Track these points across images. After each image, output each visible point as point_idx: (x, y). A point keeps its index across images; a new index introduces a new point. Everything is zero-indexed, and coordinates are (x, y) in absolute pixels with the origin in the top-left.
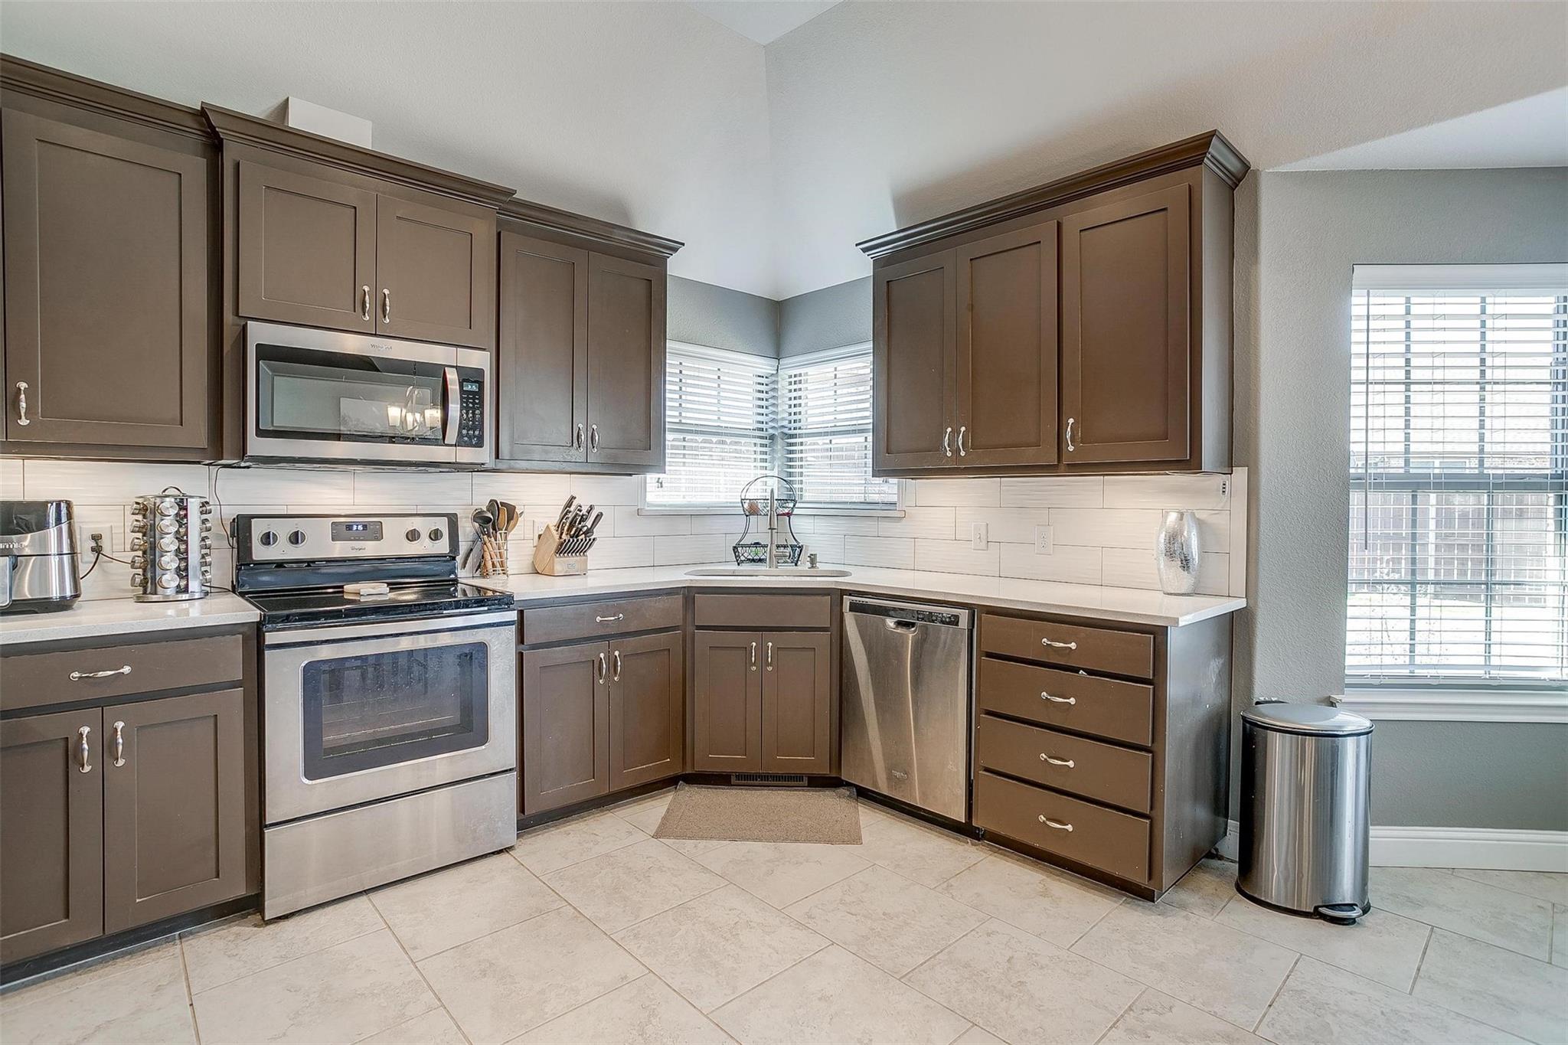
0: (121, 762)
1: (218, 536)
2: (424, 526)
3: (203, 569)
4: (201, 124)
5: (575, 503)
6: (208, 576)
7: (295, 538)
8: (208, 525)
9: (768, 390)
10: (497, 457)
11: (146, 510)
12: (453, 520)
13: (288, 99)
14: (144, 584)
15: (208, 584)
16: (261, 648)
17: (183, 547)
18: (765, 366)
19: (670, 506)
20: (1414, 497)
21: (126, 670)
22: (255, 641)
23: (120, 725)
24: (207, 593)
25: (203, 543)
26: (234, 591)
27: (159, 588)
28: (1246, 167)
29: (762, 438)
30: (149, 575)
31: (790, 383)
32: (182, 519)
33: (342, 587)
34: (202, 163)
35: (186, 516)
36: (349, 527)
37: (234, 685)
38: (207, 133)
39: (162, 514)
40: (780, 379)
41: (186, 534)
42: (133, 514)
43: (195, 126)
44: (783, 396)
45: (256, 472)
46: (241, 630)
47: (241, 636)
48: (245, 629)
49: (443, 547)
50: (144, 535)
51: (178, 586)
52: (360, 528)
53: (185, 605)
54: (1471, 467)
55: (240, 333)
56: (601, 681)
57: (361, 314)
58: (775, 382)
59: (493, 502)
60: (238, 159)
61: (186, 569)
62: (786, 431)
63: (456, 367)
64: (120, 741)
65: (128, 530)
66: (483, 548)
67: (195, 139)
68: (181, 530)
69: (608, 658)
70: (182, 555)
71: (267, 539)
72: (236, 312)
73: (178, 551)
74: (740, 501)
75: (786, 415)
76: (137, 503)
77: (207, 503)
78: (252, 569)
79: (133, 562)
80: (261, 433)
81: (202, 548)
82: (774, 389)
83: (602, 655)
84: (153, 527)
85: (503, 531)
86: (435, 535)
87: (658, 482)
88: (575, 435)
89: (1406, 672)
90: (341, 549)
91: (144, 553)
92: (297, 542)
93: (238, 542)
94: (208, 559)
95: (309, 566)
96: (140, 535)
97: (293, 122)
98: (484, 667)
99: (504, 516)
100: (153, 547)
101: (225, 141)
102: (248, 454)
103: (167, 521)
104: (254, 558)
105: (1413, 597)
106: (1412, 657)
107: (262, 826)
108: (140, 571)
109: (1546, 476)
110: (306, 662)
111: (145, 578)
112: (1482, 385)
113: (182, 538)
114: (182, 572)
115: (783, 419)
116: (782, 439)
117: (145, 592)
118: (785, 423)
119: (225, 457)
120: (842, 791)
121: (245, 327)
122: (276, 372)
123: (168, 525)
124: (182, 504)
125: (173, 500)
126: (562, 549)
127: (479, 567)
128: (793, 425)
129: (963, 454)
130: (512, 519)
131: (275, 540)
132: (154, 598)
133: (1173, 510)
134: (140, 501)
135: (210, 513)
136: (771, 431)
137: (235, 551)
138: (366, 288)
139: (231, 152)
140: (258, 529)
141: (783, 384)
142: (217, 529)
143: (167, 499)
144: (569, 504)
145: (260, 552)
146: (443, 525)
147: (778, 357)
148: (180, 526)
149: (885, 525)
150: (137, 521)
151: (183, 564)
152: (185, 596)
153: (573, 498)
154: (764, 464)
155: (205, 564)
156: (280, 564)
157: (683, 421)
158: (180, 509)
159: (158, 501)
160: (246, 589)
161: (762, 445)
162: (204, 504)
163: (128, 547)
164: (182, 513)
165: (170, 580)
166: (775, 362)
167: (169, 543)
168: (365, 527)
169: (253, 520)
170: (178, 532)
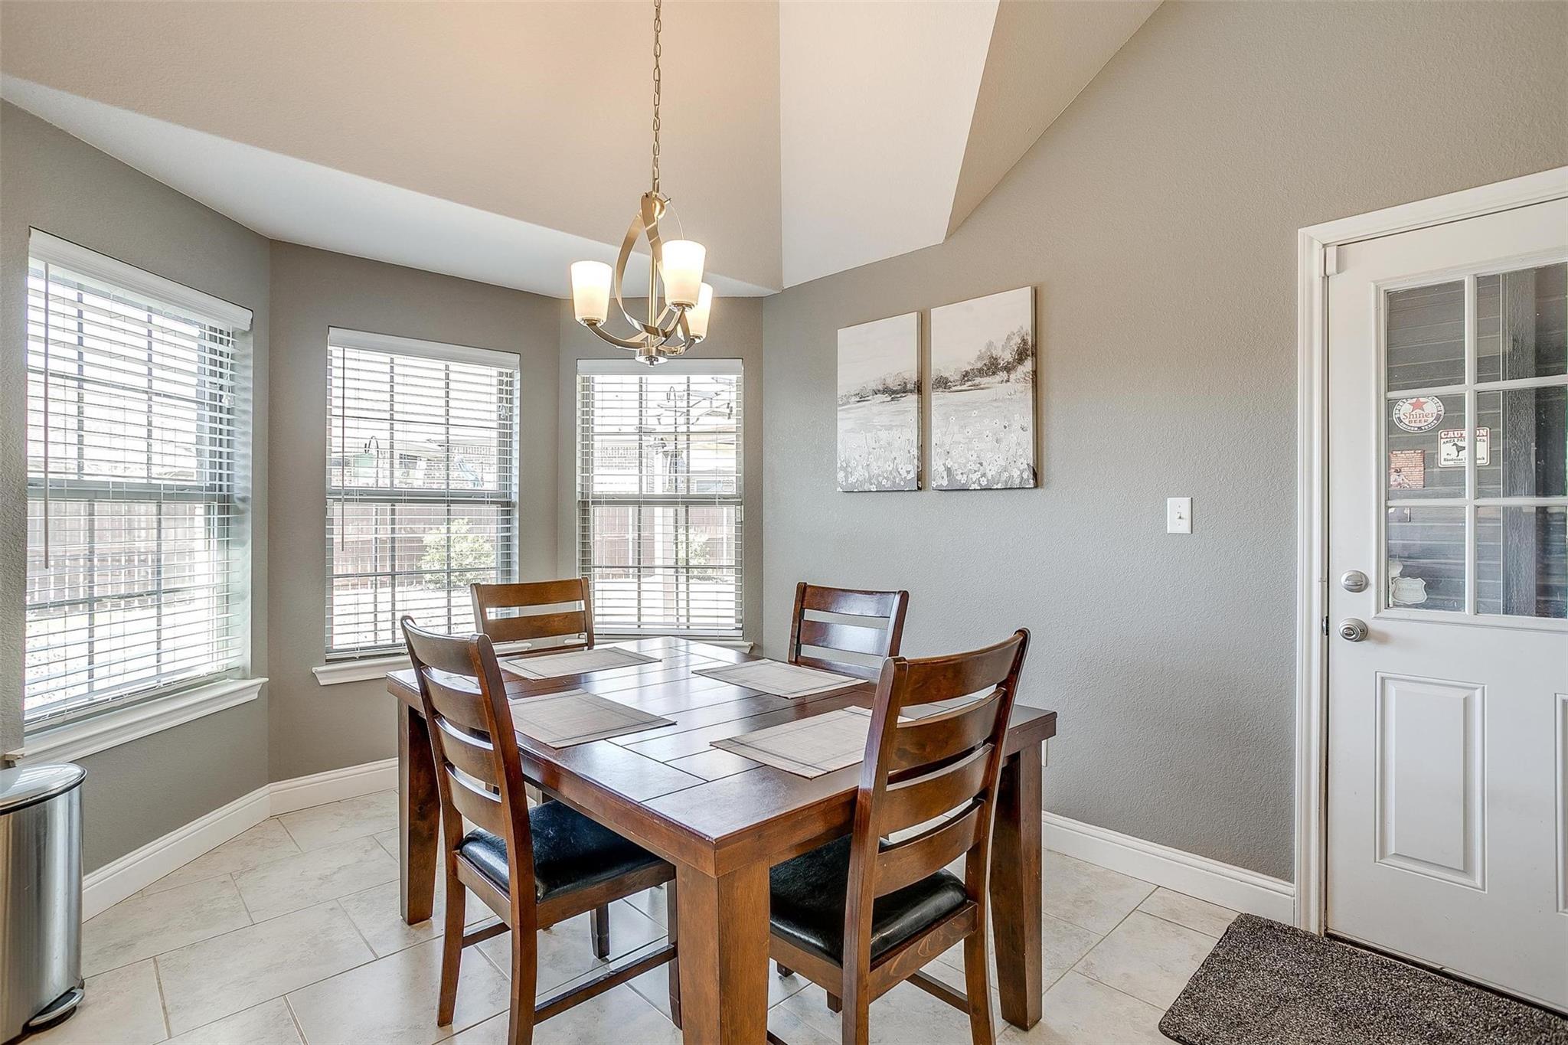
20: (91, 507)
89: (85, 701)
105: (91, 616)
106: (91, 684)
109: (200, 488)
112: (150, 395)
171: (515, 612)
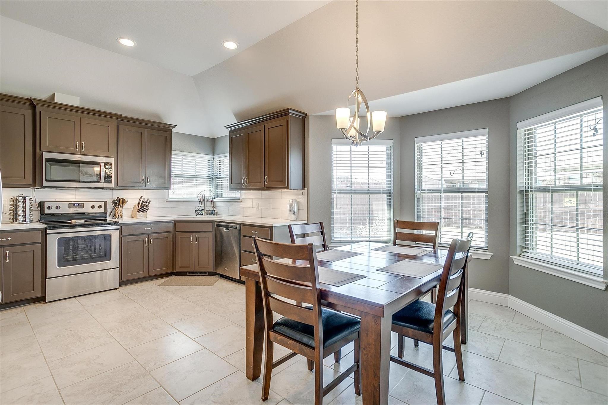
0: (8, 261)
1: (35, 207)
2: (97, 205)
3: (30, 216)
4: (31, 102)
5: (143, 198)
6: (32, 218)
7: (57, 208)
8: (32, 204)
9: (211, 164)
10: (118, 186)
11: (14, 201)
12: (106, 203)
13: (55, 93)
14: (13, 219)
15: (32, 220)
16: (46, 234)
17: (24, 210)
18: (210, 158)
19: (177, 199)
20: (352, 195)
21: (10, 239)
22: (44, 232)
23: (8, 252)
24: (31, 222)
25: (30, 209)
26: (39, 221)
27: (17, 220)
28: (306, 114)
29: (209, 179)
30: (14, 217)
31: (218, 162)
32: (24, 203)
33: (71, 221)
34: (30, 112)
35: (25, 202)
36: (74, 204)
37: (38, 243)
38: (31, 104)
39: (19, 201)
40: (214, 161)
41: (25, 206)
42: (10, 201)
43: (29, 102)
44: (216, 166)
45: (46, 190)
46: (40, 230)
47: (40, 231)
48: (42, 229)
49: (102, 210)
50: (13, 207)
51: (23, 220)
52: (77, 205)
53: (25, 225)
54: (366, 188)
55: (41, 155)
56: (146, 246)
57: (76, 149)
58: (213, 162)
59: (118, 198)
60: (40, 111)
61: (25, 215)
62: (217, 176)
63: (104, 162)
64: (8, 256)
65: (8, 205)
66: (115, 211)
67: (28, 106)
68: (24, 205)
69: (149, 238)
70: (24, 212)
71: (49, 208)
72: (40, 149)
73: (23, 211)
74: (197, 197)
75: (217, 172)
76: (11, 198)
77: (31, 198)
78: (44, 216)
79: (10, 214)
80: (47, 180)
81: (30, 210)
82: (213, 164)
83: (146, 238)
84: (16, 205)
85: (121, 206)
86: (100, 207)
87: (173, 192)
88: (142, 180)
90: (72, 211)
91: (13, 211)
92: (58, 209)
93: (40, 209)
94: (32, 213)
95: (61, 215)
96: (12, 207)
97: (57, 100)
98: (110, 240)
99: (121, 202)
100: (16, 210)
101: (37, 106)
102: (43, 186)
103: (20, 203)
104: (45, 213)
107: (46, 278)
108: (12, 216)
110: (58, 238)
111: (13, 218)
113: (24, 207)
114: (24, 216)
115: (216, 173)
116: (215, 179)
117: (13, 222)
118: (216, 174)
119: (37, 186)
120: (217, 276)
121: (42, 153)
122: (51, 165)
123: (20, 204)
124: (24, 199)
125: (22, 197)
126: (139, 211)
127: (114, 216)
128: (219, 175)
129: (246, 184)
130: (124, 202)
131: (51, 208)
132: (16, 223)
133: (291, 199)
134: (12, 198)
135: (32, 201)
136: (212, 177)
137: (40, 211)
138: (77, 142)
139: (38, 109)
140: (46, 205)
141: (216, 163)
142: (34, 205)
143: (20, 197)
144: (141, 198)
145: (47, 211)
146: (102, 204)
147: (213, 154)
148: (24, 204)
149: (238, 204)
150: (11, 203)
151: (24, 214)
152: (25, 222)
153: (142, 197)
154: (210, 186)
155: (31, 214)
156: (53, 215)
157: (183, 174)
158: (24, 200)
159: (17, 198)
160: (43, 221)
161: (209, 181)
162: (30, 199)
163: (8, 210)
164: (24, 201)
165: (21, 218)
166: (213, 156)
167: (20, 209)
168: (79, 205)
169: (45, 203)
170: (23, 206)
171: (416, 232)
